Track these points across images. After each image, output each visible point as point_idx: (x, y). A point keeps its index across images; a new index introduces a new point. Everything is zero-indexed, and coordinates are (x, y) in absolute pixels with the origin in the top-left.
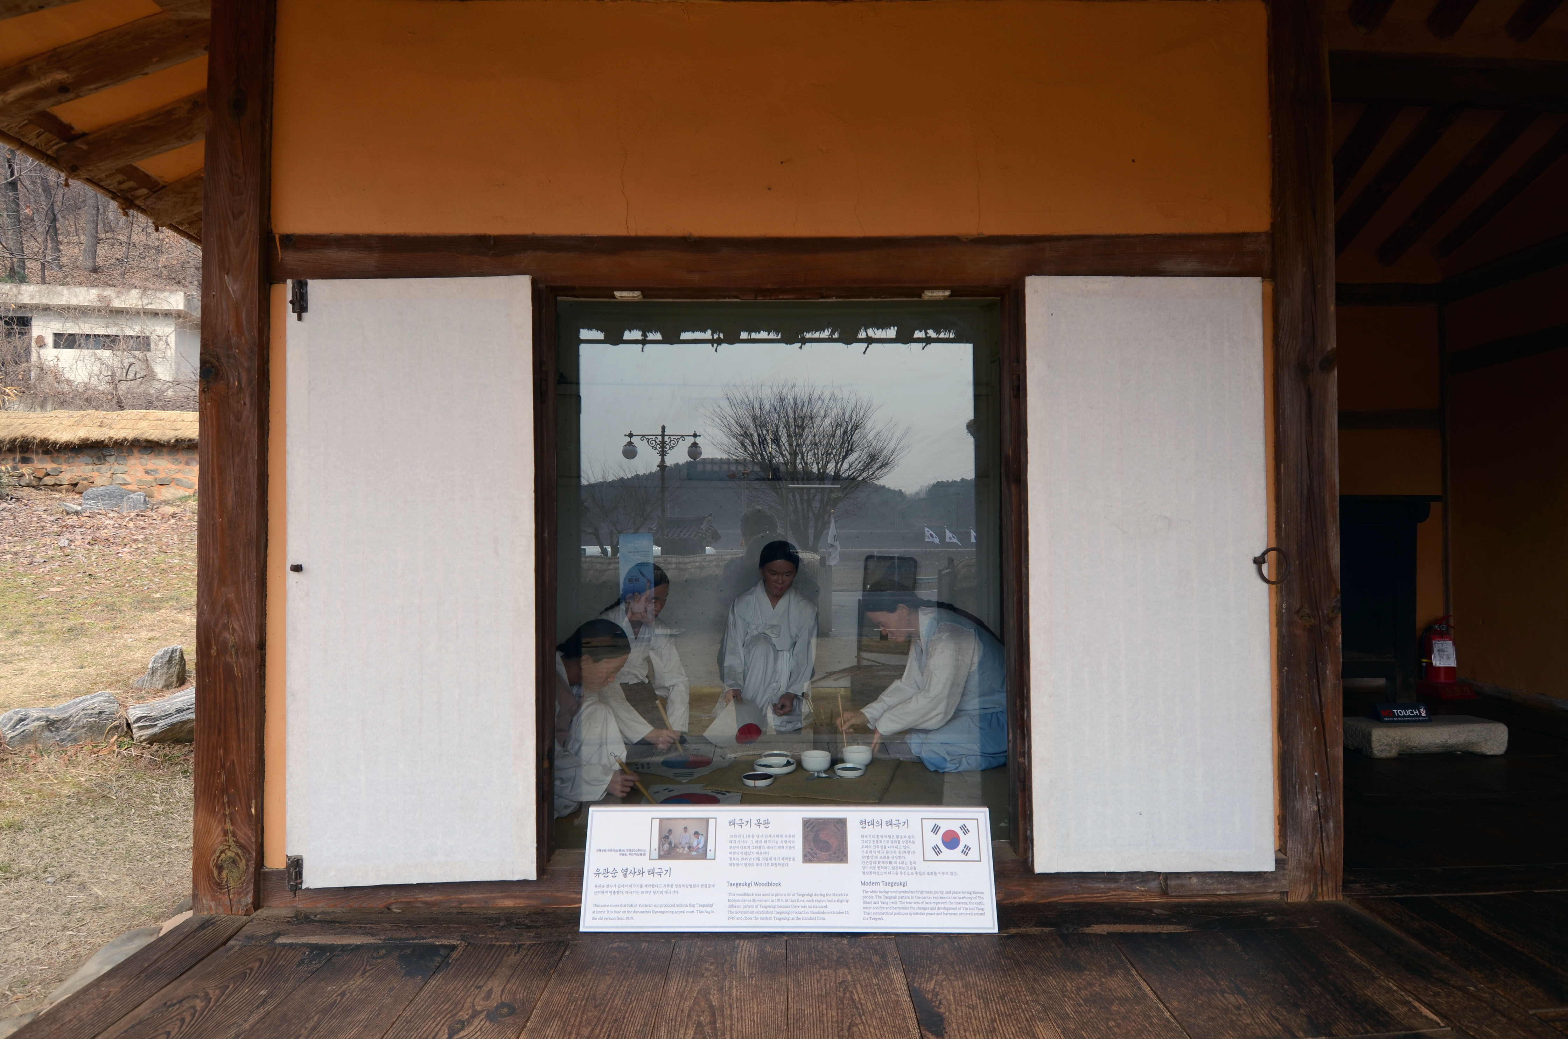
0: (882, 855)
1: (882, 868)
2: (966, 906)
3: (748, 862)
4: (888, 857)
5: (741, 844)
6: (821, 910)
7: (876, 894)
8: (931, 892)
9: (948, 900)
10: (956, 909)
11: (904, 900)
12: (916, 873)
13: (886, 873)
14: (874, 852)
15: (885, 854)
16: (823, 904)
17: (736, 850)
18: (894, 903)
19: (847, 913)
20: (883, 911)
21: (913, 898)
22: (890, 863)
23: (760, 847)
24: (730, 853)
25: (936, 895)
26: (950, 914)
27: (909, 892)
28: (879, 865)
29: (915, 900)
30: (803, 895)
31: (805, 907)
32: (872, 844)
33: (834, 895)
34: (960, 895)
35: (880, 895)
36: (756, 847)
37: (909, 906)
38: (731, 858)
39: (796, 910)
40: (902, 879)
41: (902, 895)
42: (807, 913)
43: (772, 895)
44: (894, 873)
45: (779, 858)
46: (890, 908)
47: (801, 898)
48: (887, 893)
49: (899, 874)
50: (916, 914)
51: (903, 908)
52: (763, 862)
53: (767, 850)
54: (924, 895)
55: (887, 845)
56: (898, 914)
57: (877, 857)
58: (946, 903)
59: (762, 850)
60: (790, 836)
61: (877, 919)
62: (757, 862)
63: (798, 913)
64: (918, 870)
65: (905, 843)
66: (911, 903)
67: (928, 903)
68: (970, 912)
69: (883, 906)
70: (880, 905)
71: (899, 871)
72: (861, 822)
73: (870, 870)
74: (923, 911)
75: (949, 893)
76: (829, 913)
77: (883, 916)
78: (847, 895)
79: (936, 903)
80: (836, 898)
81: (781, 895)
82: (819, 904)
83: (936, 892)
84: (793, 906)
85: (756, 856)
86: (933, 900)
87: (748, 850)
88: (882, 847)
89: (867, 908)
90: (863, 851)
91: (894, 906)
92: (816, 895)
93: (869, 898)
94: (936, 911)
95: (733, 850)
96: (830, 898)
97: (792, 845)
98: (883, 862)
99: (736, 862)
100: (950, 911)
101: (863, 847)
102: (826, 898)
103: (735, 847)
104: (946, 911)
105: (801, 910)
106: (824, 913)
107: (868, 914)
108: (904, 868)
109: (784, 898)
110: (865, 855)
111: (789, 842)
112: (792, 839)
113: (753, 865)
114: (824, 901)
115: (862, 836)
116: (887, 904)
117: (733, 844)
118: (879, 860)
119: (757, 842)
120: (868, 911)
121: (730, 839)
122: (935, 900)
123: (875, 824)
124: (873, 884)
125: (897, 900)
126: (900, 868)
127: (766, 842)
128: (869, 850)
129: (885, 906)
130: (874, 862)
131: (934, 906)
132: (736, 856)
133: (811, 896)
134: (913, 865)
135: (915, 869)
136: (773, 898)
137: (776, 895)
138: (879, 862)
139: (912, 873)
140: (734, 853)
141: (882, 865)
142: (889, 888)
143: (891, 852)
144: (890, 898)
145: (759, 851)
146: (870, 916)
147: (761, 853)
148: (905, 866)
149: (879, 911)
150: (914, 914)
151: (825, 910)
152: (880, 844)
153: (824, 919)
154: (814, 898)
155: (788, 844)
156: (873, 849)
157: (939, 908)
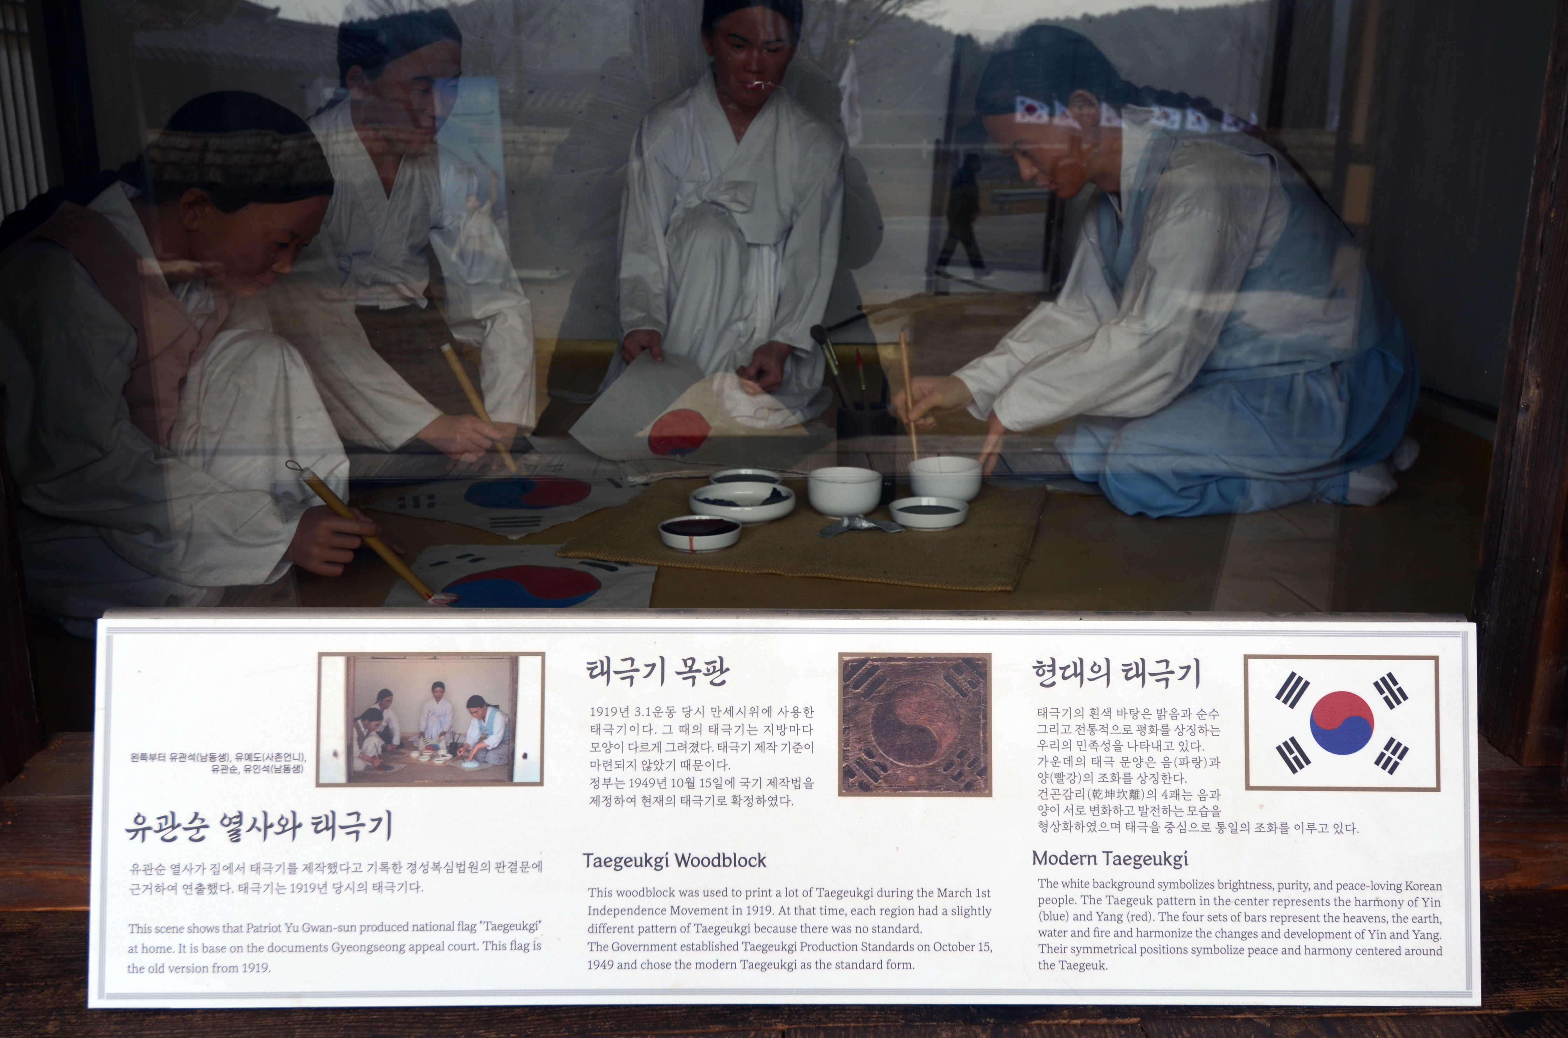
0: (1107, 769)
1: (1106, 810)
2: (1381, 927)
3: (655, 791)
4: (1128, 779)
5: (631, 737)
6: (898, 939)
7: (1084, 891)
8: (1268, 886)
9: (1321, 911)
10: (1347, 935)
11: (1173, 910)
12: (1221, 826)
13: (1117, 826)
14: (1081, 761)
15: (1118, 768)
16: (906, 921)
17: (615, 755)
18: (1145, 917)
19: (985, 947)
20: (1104, 942)
21: (1205, 902)
22: (1134, 794)
23: (695, 745)
24: (594, 764)
25: (1285, 894)
26: (1328, 951)
27: (1194, 885)
28: (1094, 802)
29: (1213, 910)
30: (840, 895)
31: (845, 930)
32: (1075, 737)
33: (942, 893)
34: (1363, 895)
35: (1097, 893)
36: (683, 746)
37: (1192, 926)
38: (595, 782)
39: (814, 939)
40: (1173, 845)
41: (1171, 893)
42: (854, 947)
43: (736, 893)
44: (1144, 828)
45: (758, 780)
46: (1128, 934)
47: (832, 902)
48: (1120, 886)
49: (1163, 831)
50: (1216, 950)
51: (1172, 934)
52: (705, 793)
53: (719, 755)
54: (1243, 894)
55: (1124, 739)
56: (1155, 950)
57: (1089, 777)
58: (1315, 918)
59: (703, 756)
60: (796, 712)
61: (1083, 967)
62: (685, 791)
63: (822, 947)
64: (1225, 817)
65: (1187, 735)
66: (1198, 918)
67: (1254, 919)
68: (1394, 944)
69: (1104, 926)
70: (1095, 923)
71: (1163, 820)
72: (1039, 667)
73: (1067, 817)
74: (1237, 943)
75: (1328, 886)
76: (924, 948)
77: (1105, 958)
78: (986, 894)
79: (1283, 919)
80: (949, 903)
81: (767, 893)
82: (894, 922)
83: (1282, 886)
84: (806, 929)
85: (684, 774)
86: (1270, 910)
87: (654, 756)
88: (1106, 745)
89: (1051, 934)
90: (1044, 759)
91: (1143, 926)
92: (882, 893)
93: (1060, 902)
94: (1282, 943)
95: (602, 756)
96: (928, 903)
97: (804, 738)
98: (1110, 794)
99: (613, 791)
100: (1326, 943)
101: (1042, 744)
102: (915, 903)
103: (608, 747)
104: (1313, 943)
105: (831, 938)
106: (908, 947)
107: (1055, 950)
108: (1178, 811)
109: (776, 903)
110: (1050, 769)
111: (795, 729)
112: (802, 720)
113: (671, 800)
114: (910, 911)
115: (1043, 712)
116: (1119, 920)
117: (604, 738)
118: (1097, 785)
119: (685, 729)
120: (1054, 942)
121: (595, 721)
122: (1279, 911)
123: (1088, 674)
124: (1070, 860)
125: (1153, 909)
126: (1167, 810)
127: (714, 729)
128: (1063, 754)
129: (1112, 926)
130: (1080, 794)
131: (1273, 927)
132: (615, 774)
133: (867, 895)
134: (1210, 803)
135: (1216, 813)
136: (741, 902)
137: (749, 894)
138: (1096, 793)
139: (1206, 828)
140: (608, 764)
141: (1107, 801)
142: (1126, 873)
143: (1139, 762)
144: (1130, 903)
145: (693, 757)
146: (1062, 957)
147: (698, 764)
148: (1182, 804)
149: (1092, 942)
150: (1207, 950)
151: (913, 939)
152: (1100, 737)
153: (907, 965)
154: (877, 903)
155: (791, 737)
156: (1076, 753)
157: (1290, 935)
